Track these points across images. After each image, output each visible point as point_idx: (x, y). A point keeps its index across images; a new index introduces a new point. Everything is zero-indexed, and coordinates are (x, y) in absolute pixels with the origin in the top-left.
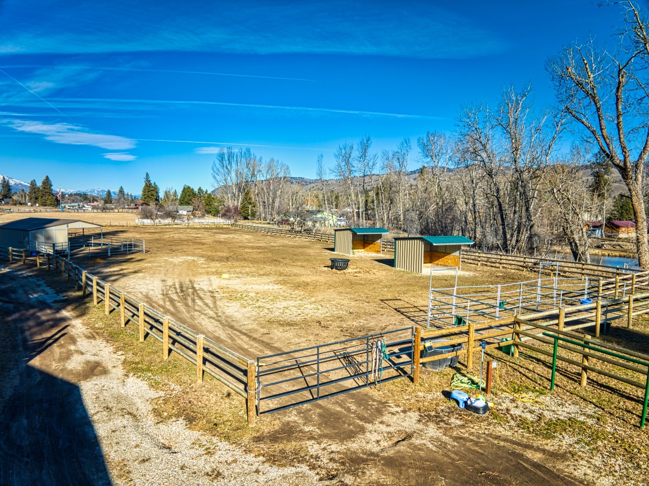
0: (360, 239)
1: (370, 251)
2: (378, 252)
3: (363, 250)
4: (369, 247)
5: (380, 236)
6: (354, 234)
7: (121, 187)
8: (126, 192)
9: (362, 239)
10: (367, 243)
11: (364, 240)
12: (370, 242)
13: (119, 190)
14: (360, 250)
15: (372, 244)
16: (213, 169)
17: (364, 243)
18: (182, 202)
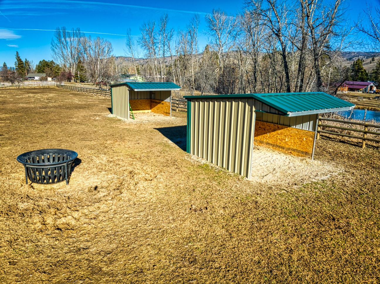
0: (145, 97)
1: (158, 113)
2: (167, 114)
3: (150, 111)
4: (157, 107)
5: (168, 94)
6: (131, 91)
7: (5, 63)
8: (8, 66)
9: (149, 97)
10: (154, 102)
11: (151, 98)
12: (157, 101)
13: (3, 65)
14: (146, 111)
15: (159, 103)
16: (52, 44)
17: (151, 102)
18: (40, 71)
